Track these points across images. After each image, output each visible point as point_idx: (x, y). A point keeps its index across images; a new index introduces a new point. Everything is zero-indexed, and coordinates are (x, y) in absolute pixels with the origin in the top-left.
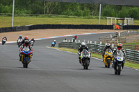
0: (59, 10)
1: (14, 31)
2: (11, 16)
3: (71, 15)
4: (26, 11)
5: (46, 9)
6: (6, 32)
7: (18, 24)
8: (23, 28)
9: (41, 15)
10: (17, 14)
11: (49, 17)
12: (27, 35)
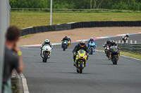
0: (109, 3)
1: (52, 30)
2: (49, 11)
3: (125, 9)
4: (67, 5)
5: (93, 2)
6: (43, 31)
7: (58, 21)
8: (64, 27)
9: (86, 10)
10: (56, 9)
11: (97, 12)
12: (69, 35)
